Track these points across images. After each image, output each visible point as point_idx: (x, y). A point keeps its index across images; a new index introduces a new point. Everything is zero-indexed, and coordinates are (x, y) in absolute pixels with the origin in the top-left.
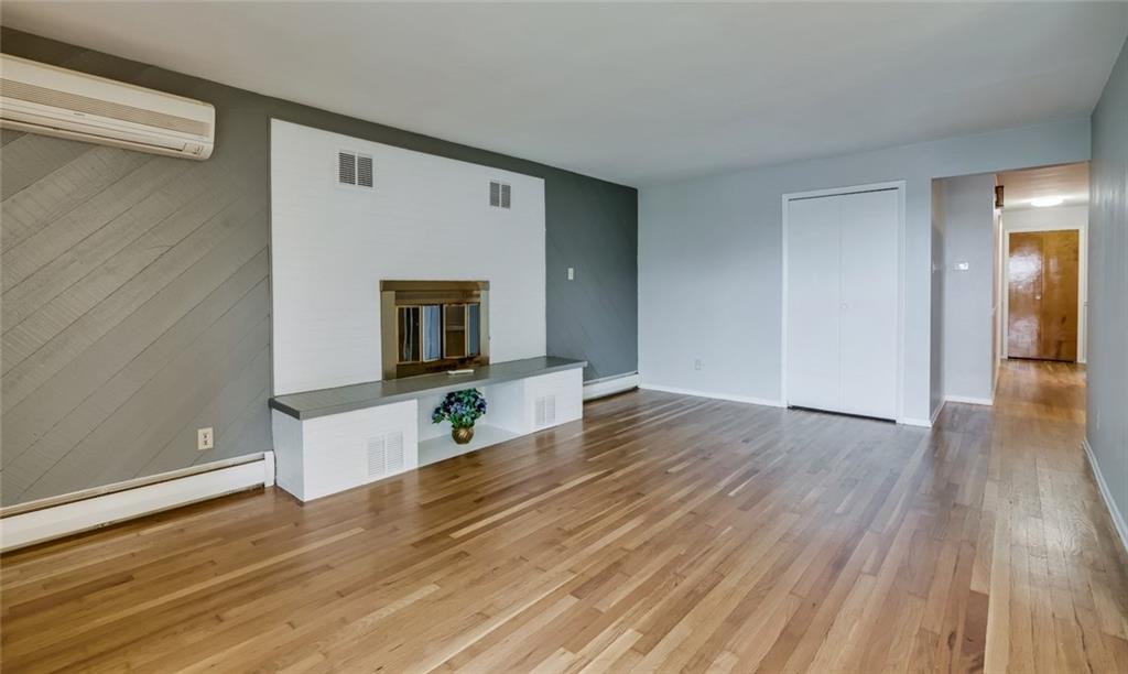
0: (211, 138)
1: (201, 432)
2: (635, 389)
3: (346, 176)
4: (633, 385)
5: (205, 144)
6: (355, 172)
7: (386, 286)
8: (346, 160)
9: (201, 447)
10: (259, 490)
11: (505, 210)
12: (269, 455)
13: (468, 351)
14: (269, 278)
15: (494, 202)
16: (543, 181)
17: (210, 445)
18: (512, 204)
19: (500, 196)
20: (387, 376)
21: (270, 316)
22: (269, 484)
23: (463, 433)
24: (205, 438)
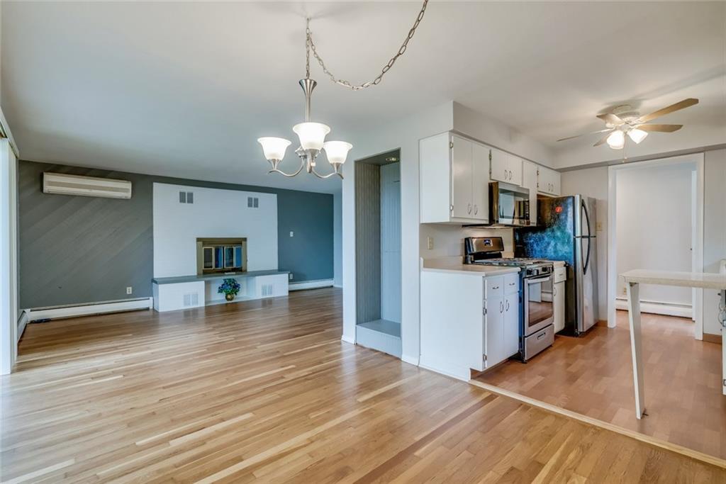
0: (130, 193)
1: (128, 288)
2: (332, 286)
3: (182, 200)
4: (331, 285)
5: (129, 195)
6: (186, 199)
7: (198, 240)
8: (182, 195)
9: (128, 293)
10: (148, 309)
11: (256, 209)
12: (151, 298)
13: (235, 266)
14: (152, 237)
15: (250, 205)
16: (276, 195)
17: (131, 293)
18: (259, 205)
19: (253, 203)
20: (198, 274)
21: (152, 250)
22: (151, 308)
23: (229, 297)
24: (129, 290)
